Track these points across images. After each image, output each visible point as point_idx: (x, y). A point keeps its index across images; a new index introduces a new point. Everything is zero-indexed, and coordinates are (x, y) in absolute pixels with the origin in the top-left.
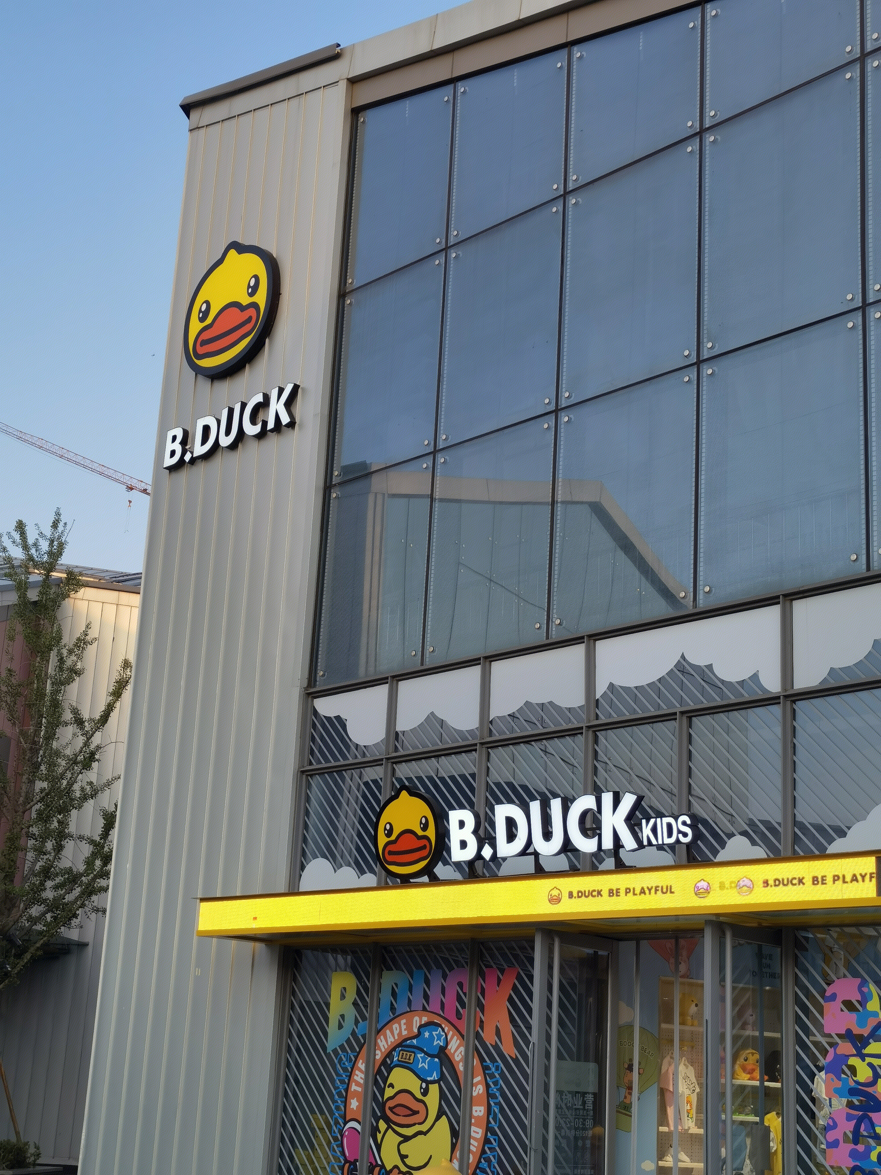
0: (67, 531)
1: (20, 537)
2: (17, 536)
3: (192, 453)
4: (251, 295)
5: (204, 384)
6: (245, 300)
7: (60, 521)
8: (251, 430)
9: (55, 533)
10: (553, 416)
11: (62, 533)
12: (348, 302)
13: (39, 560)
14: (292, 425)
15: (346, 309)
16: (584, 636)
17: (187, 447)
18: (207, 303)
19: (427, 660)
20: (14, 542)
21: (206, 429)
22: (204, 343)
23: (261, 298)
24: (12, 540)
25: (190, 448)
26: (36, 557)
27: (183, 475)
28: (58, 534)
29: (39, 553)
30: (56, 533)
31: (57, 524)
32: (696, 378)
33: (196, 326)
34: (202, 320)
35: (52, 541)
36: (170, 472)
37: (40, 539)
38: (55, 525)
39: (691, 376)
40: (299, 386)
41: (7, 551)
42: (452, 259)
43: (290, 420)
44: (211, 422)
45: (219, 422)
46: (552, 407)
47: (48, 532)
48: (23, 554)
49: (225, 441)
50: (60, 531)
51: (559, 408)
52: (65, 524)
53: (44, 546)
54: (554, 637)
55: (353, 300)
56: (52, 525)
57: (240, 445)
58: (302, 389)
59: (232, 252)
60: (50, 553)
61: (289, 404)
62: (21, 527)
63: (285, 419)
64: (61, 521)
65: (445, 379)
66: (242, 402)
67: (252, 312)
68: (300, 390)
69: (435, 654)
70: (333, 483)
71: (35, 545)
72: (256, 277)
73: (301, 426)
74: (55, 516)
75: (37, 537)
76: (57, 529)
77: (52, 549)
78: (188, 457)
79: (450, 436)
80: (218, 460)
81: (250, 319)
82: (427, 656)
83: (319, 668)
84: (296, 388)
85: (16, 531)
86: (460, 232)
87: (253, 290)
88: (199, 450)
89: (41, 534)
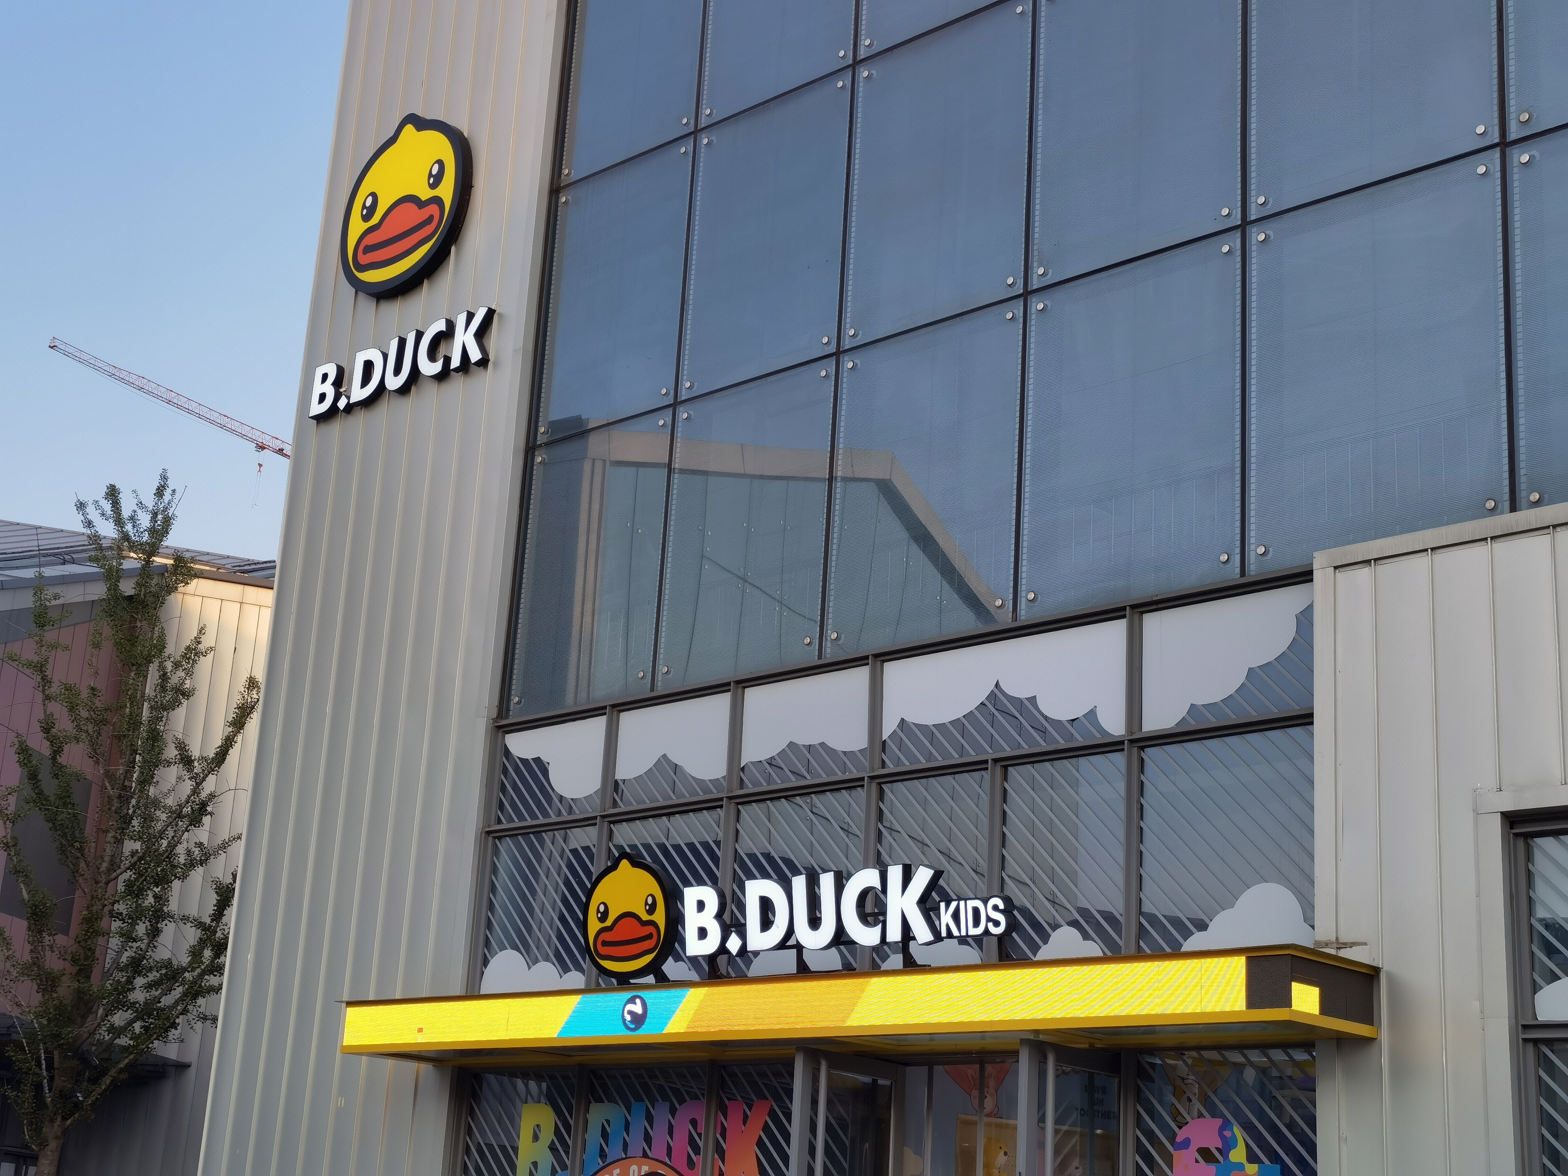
0: (176, 501)
1: (112, 507)
2: (107, 506)
3: (348, 398)
4: (433, 186)
5: (367, 305)
6: (425, 194)
7: (166, 488)
8: (428, 368)
9: (159, 504)
10: (833, 361)
11: (169, 503)
12: (563, 199)
13: (137, 539)
14: (483, 363)
15: (559, 209)
16: (868, 656)
17: (341, 390)
18: (374, 195)
19: (659, 684)
20: (103, 515)
21: (368, 366)
22: (368, 249)
23: (446, 191)
24: (100, 511)
25: (345, 391)
26: (133, 535)
27: (336, 427)
28: (163, 504)
29: (137, 530)
30: (161, 504)
31: (162, 491)
32: (1022, 315)
33: (357, 227)
34: (366, 218)
35: (155, 515)
36: (318, 423)
37: (139, 512)
38: (160, 492)
39: (1015, 311)
40: (494, 311)
41: (93, 526)
42: (703, 146)
43: (481, 357)
44: (376, 357)
45: (385, 356)
46: (832, 349)
47: (150, 501)
48: (115, 531)
49: (394, 383)
50: (166, 501)
51: (841, 349)
52: (174, 491)
53: (145, 521)
54: (828, 656)
55: (569, 197)
56: (155, 492)
57: (413, 388)
58: (500, 315)
59: (409, 128)
60: (152, 531)
61: (481, 335)
62: (113, 494)
63: (475, 355)
64: (168, 487)
65: (691, 307)
66: (417, 331)
67: (434, 209)
68: (496, 317)
69: (670, 676)
70: (538, 443)
71: (132, 519)
72: (440, 163)
73: (495, 364)
74: (160, 481)
75: (135, 508)
76: (162, 498)
77: (154, 525)
78: (342, 403)
79: (696, 384)
80: (383, 408)
81: (431, 217)
82: (660, 679)
83: (513, 692)
84: (490, 314)
85: (106, 499)
86: (714, 111)
87: (436, 180)
88: (359, 394)
89: (140, 504)
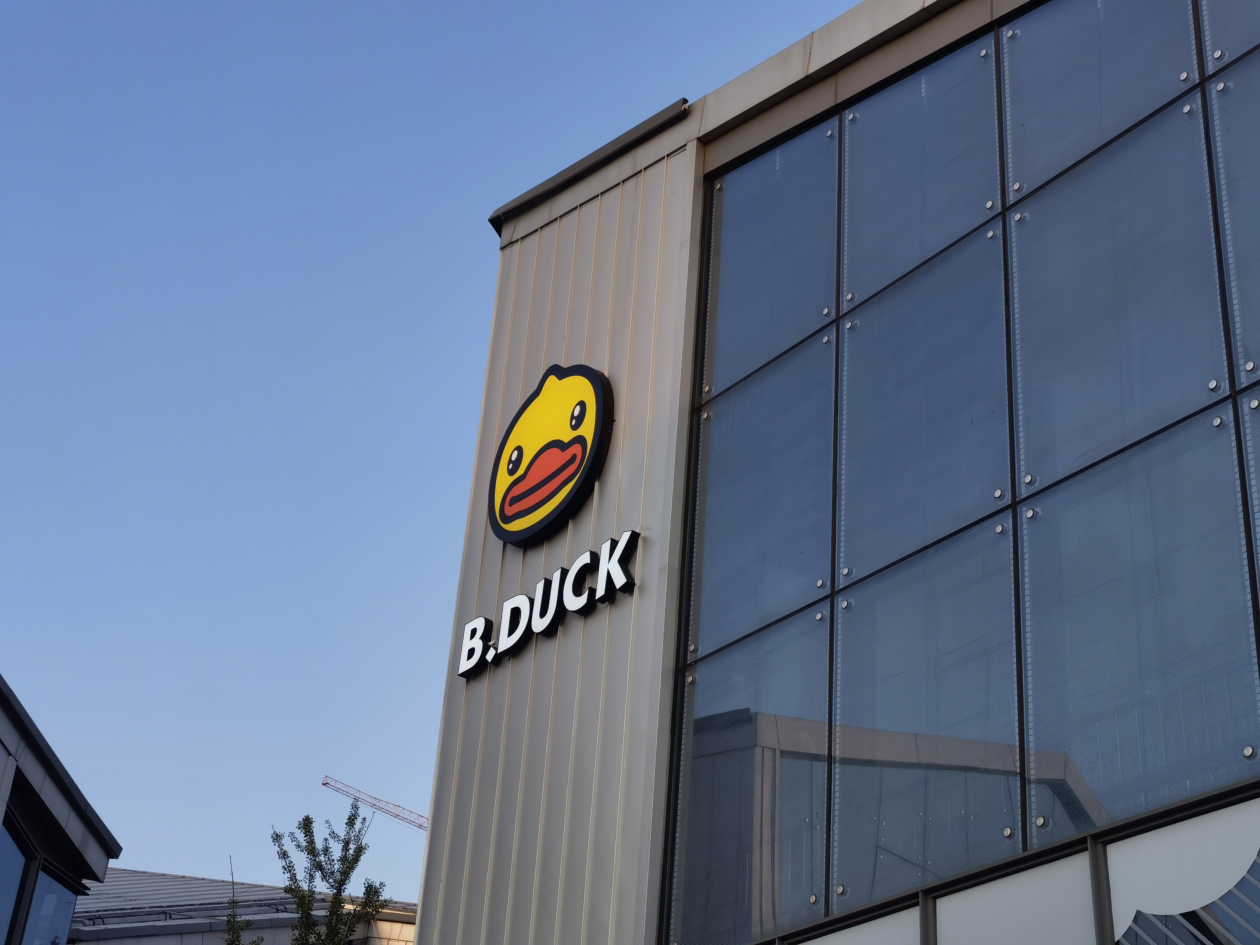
0: (365, 829)
1: (305, 837)
2: (301, 837)
3: (496, 649)
4: (574, 428)
5: (515, 557)
6: (567, 435)
7: (357, 817)
9: (351, 833)
10: (1009, 514)
11: (359, 832)
12: (705, 416)
13: (328, 867)
15: (702, 426)
16: (1086, 837)
18: (519, 449)
19: (835, 907)
20: (299, 846)
22: (516, 500)
23: (588, 430)
24: (295, 843)
26: (324, 864)
27: (484, 684)
28: (354, 833)
29: (329, 858)
31: (353, 820)
32: (1232, 418)
33: (504, 481)
34: (511, 472)
35: (347, 843)
36: (468, 681)
38: (351, 822)
39: (1224, 417)
40: (639, 535)
41: (288, 857)
42: (846, 331)
44: (522, 602)
45: (532, 601)
46: (1008, 500)
47: (342, 831)
48: (308, 859)
50: (357, 830)
51: (1017, 500)
52: (364, 819)
53: (337, 850)
54: (1035, 847)
55: (711, 413)
56: (347, 821)
57: (560, 629)
58: (645, 539)
59: (552, 379)
60: (343, 859)
62: (307, 825)
64: (359, 816)
65: (843, 492)
67: (577, 449)
68: (640, 541)
69: (846, 897)
70: (688, 663)
71: (326, 850)
72: (582, 404)
73: (641, 589)
74: (352, 810)
75: (328, 836)
76: (353, 827)
77: (346, 854)
79: (854, 570)
80: (530, 657)
81: (574, 457)
82: (835, 901)
83: (671, 938)
84: (634, 537)
86: (856, 295)
87: (578, 421)
89: (333, 835)
